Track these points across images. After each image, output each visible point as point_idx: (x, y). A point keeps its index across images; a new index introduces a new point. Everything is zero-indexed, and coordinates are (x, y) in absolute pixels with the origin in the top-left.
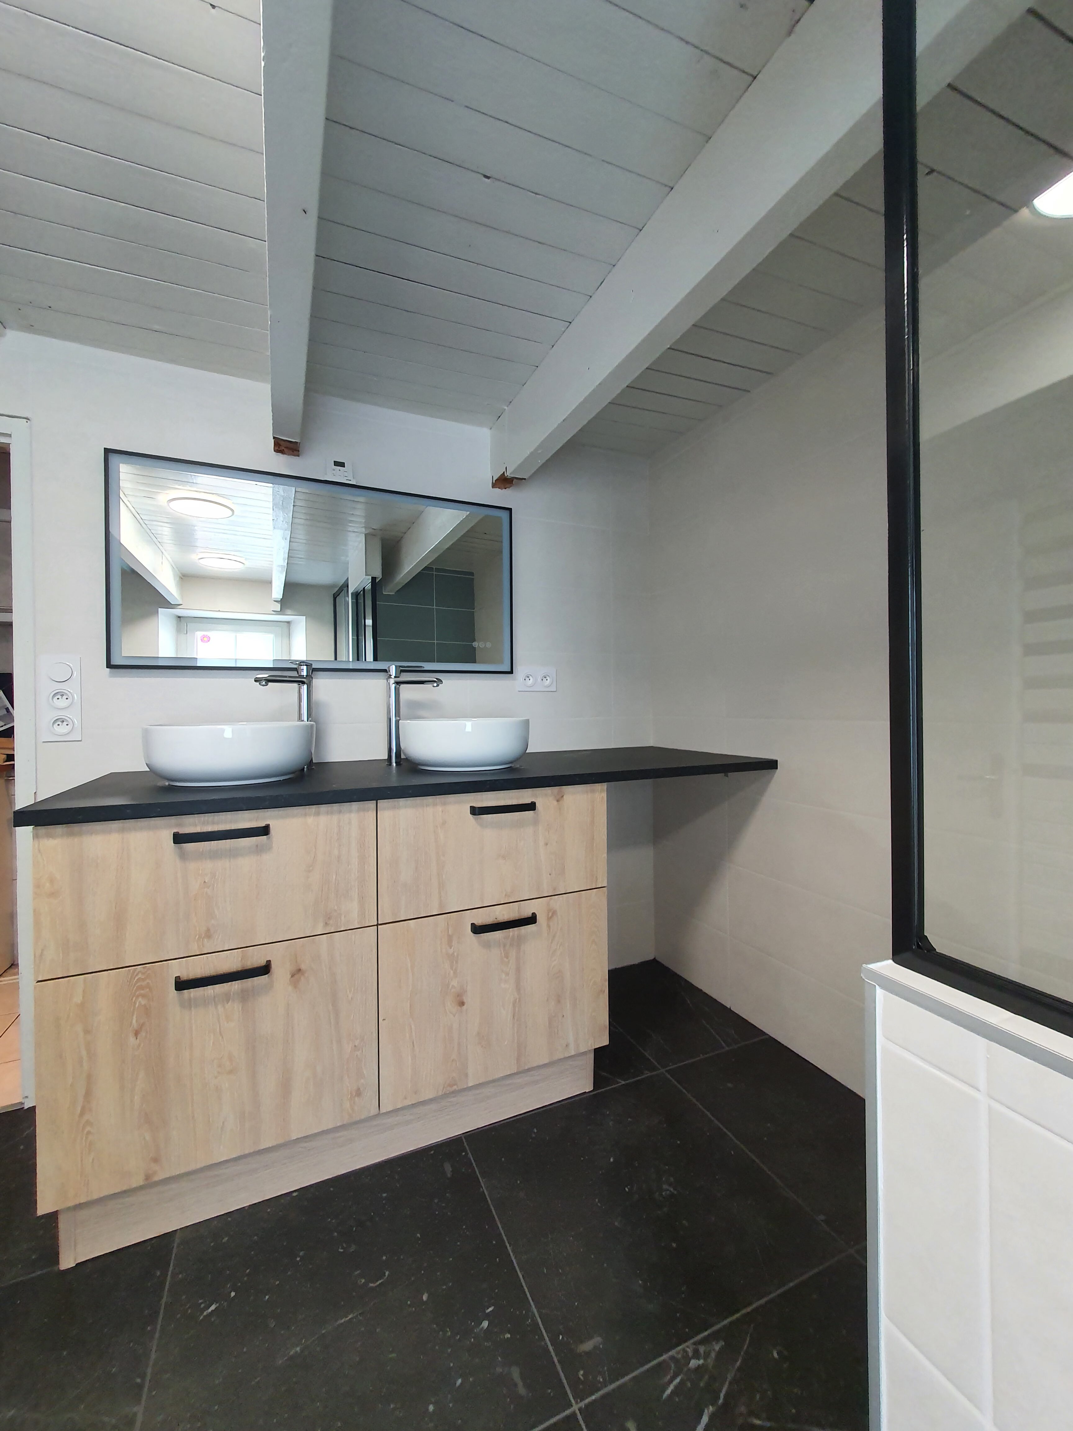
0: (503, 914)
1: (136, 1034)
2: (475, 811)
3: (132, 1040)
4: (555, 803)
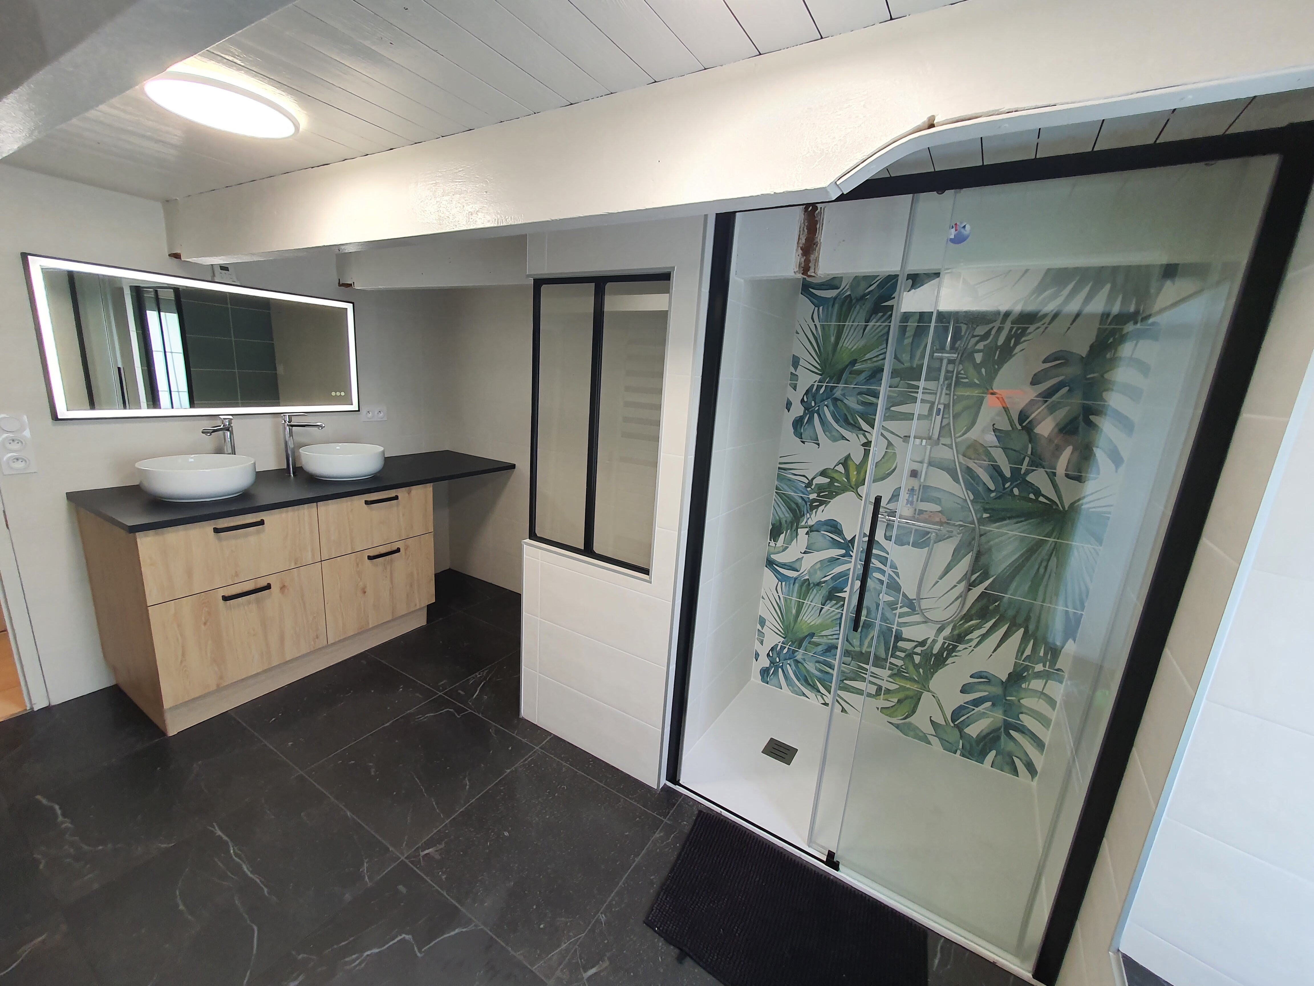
0: (383, 550)
1: (205, 624)
2: (367, 503)
3: (203, 627)
4: (407, 495)
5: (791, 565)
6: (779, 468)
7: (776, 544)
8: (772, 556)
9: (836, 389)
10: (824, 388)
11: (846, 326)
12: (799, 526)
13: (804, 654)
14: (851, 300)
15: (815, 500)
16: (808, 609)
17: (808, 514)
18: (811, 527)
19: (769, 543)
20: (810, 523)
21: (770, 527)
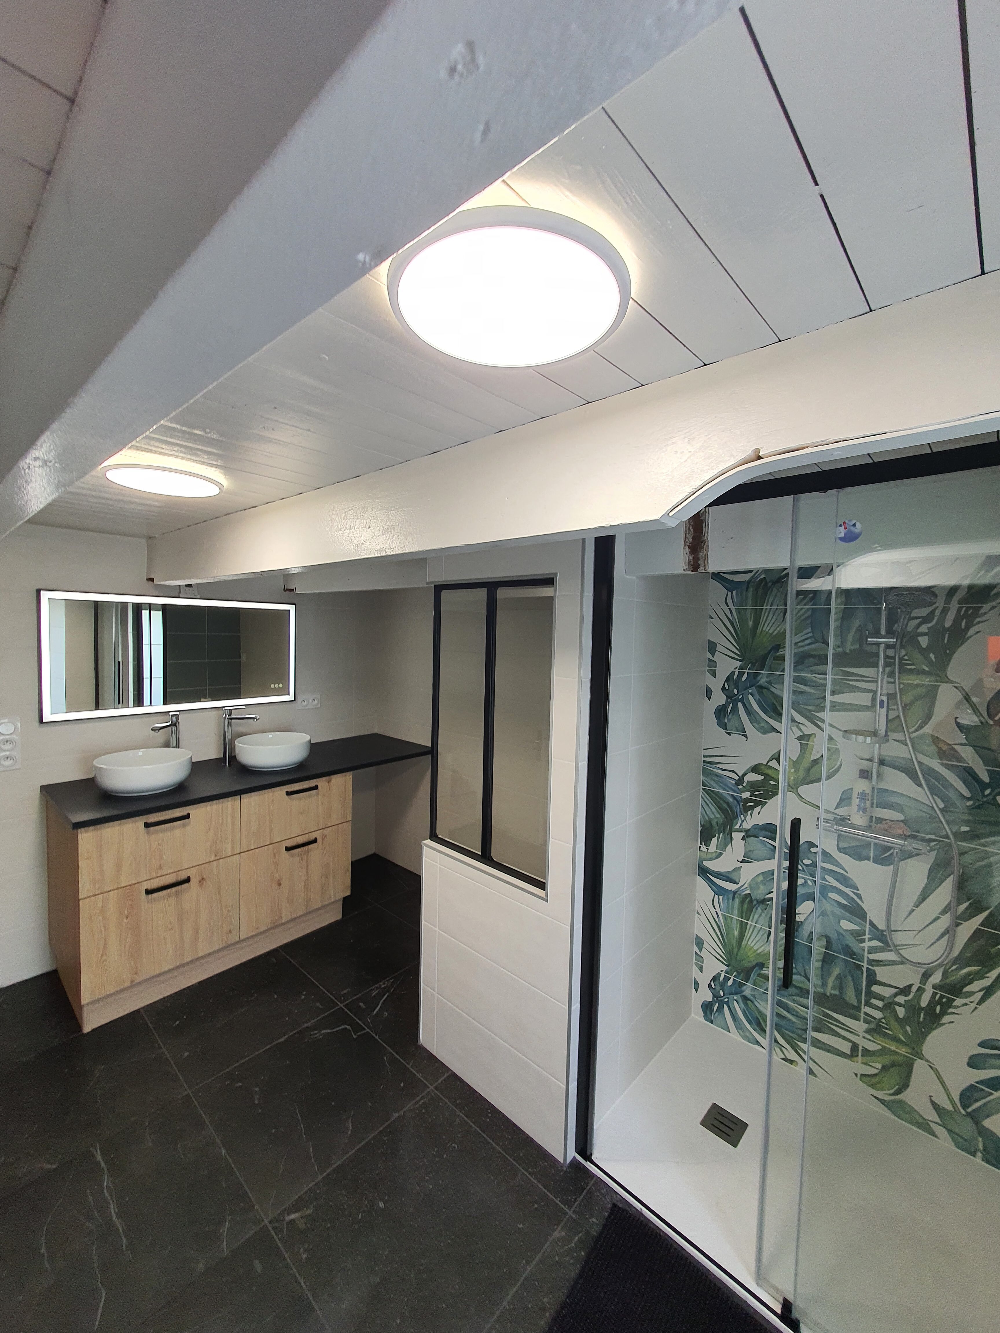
0: (300, 840)
2: (288, 793)
5: (727, 875)
6: (704, 762)
7: (708, 849)
8: (705, 863)
9: (761, 676)
10: (746, 675)
11: (764, 611)
12: (733, 830)
13: (753, 989)
14: (766, 584)
15: (748, 800)
16: (753, 932)
17: (742, 816)
18: (747, 831)
19: (700, 847)
20: (746, 826)
21: (700, 829)
